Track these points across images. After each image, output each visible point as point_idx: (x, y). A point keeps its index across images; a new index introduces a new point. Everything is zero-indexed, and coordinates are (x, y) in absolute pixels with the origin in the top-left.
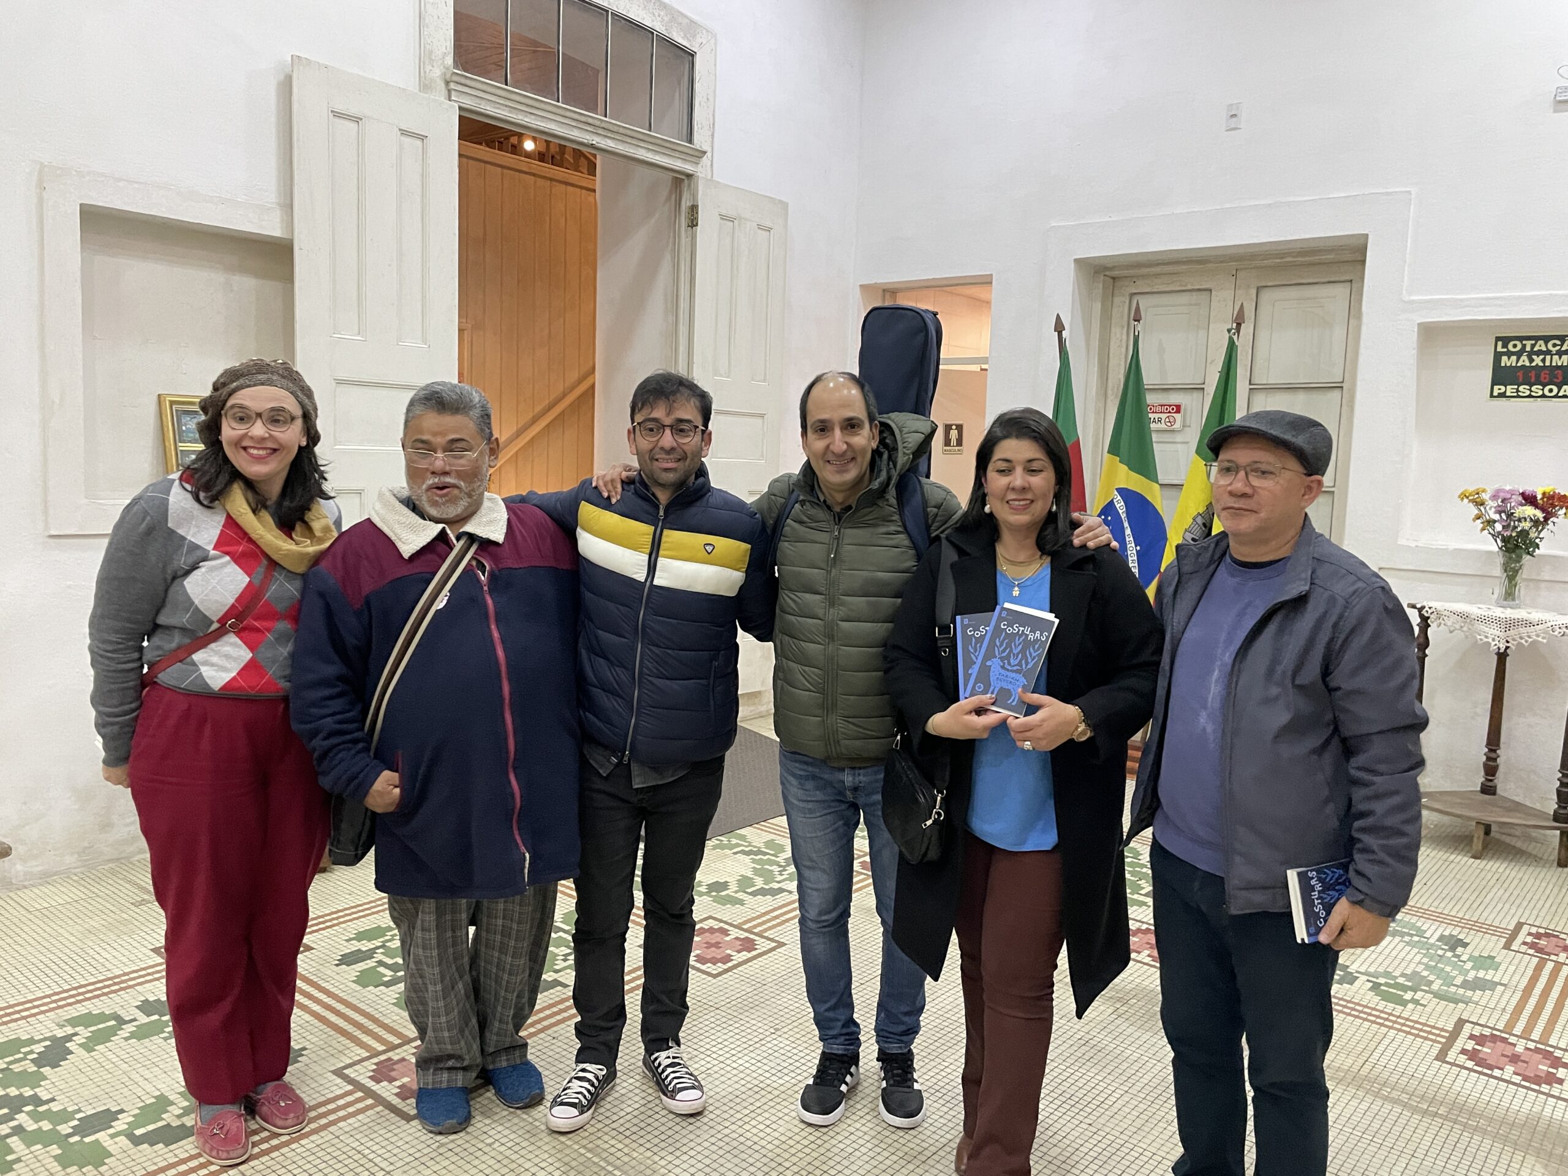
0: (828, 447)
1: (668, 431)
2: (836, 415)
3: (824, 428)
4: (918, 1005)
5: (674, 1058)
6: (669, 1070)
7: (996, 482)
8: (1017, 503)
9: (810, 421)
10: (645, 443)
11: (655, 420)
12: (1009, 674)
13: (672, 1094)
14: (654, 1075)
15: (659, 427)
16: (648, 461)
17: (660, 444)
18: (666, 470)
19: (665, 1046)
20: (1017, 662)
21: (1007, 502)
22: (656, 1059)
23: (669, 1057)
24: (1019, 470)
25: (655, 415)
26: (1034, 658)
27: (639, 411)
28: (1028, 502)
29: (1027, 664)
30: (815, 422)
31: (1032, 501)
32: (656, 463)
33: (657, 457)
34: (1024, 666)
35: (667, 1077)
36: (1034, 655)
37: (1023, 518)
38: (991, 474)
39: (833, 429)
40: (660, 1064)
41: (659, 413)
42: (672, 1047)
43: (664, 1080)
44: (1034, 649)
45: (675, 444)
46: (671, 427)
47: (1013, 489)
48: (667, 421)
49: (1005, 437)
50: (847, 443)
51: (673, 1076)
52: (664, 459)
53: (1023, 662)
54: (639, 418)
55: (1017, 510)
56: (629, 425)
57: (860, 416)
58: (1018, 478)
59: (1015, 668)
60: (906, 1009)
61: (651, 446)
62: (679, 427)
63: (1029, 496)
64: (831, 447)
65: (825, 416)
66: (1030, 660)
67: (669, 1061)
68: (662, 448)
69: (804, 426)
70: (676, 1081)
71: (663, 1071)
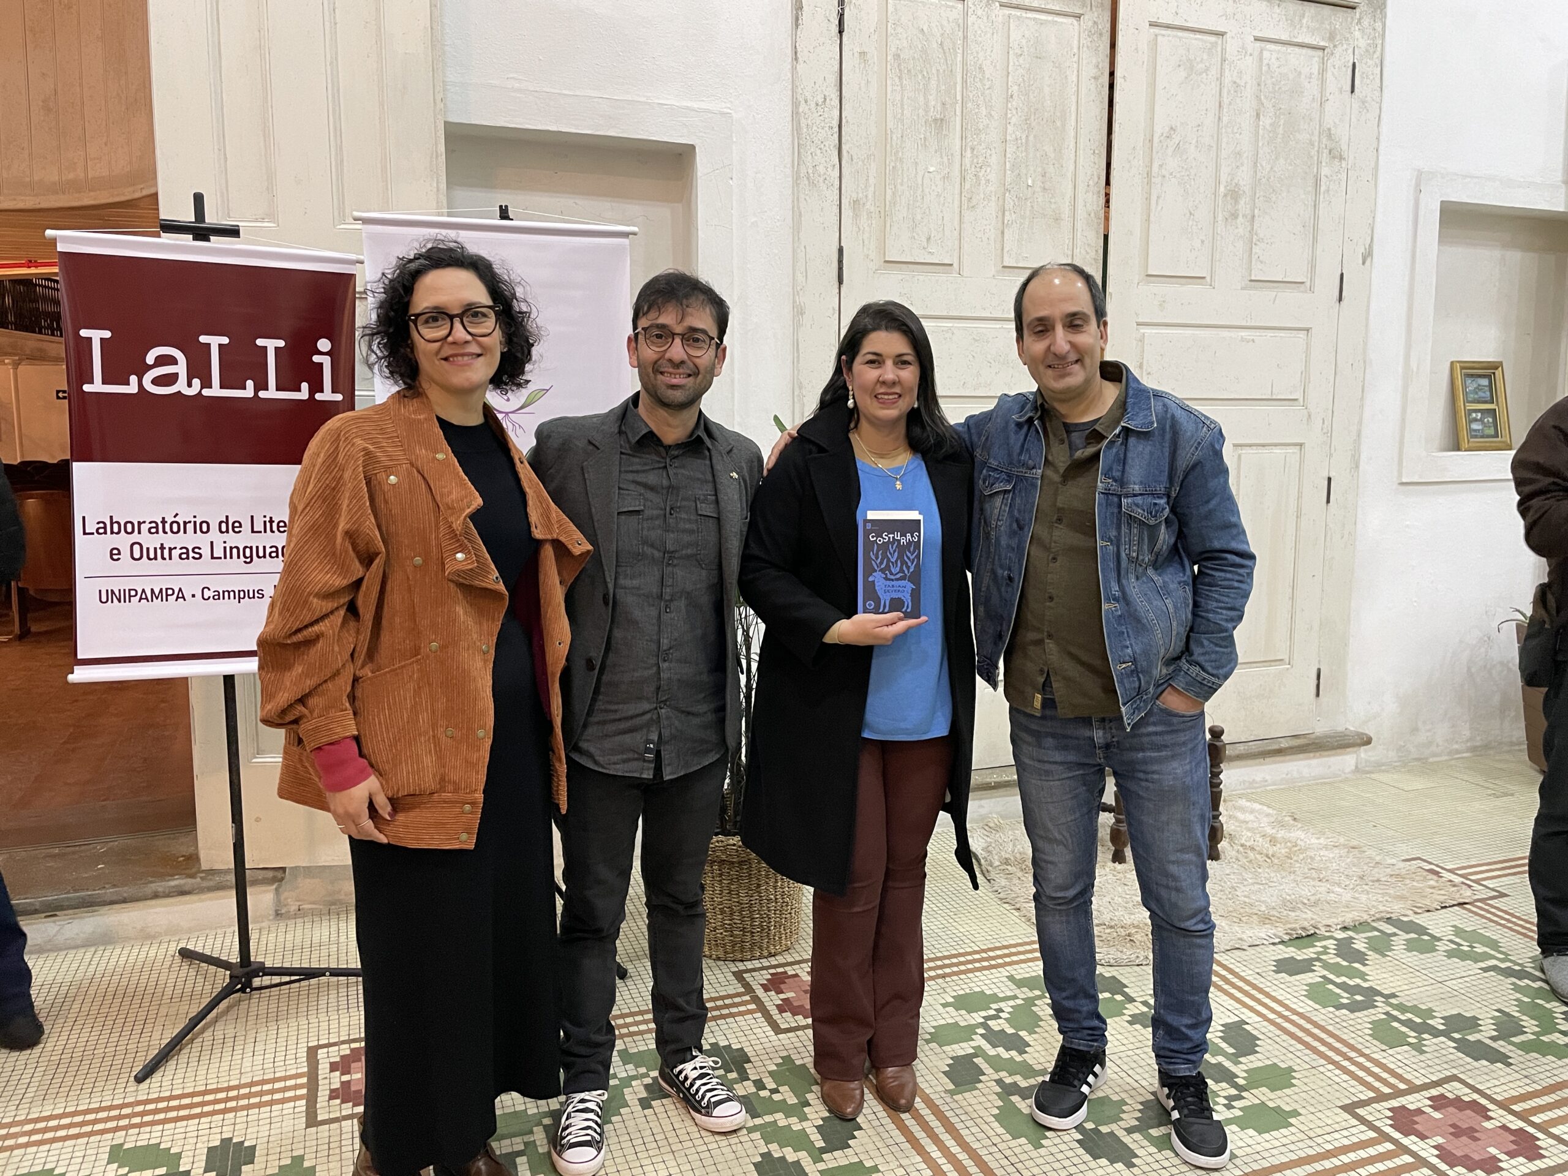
0: (1049, 348)
1: (678, 341)
2: (1057, 311)
3: (1044, 327)
4: (1204, 1016)
5: (701, 1068)
6: (698, 1083)
7: (864, 374)
8: (886, 397)
9: (1026, 320)
10: (649, 352)
11: (663, 327)
12: (894, 583)
13: (707, 1110)
14: (679, 1091)
15: (664, 334)
16: (652, 374)
17: (668, 355)
18: (673, 387)
19: (689, 1057)
20: (898, 569)
21: (875, 396)
22: (681, 1072)
23: (695, 1068)
24: (889, 363)
25: (662, 320)
26: (913, 560)
27: (644, 315)
28: (896, 396)
29: (908, 568)
30: (1032, 321)
31: (900, 396)
32: (660, 377)
33: (662, 370)
34: (906, 572)
35: (697, 1091)
36: (912, 558)
37: (892, 413)
38: (858, 365)
39: (1053, 328)
40: (686, 1078)
41: (668, 318)
42: (697, 1057)
43: (694, 1096)
44: (910, 552)
45: (685, 357)
46: (683, 336)
47: (884, 383)
48: (678, 329)
49: (874, 330)
50: (1070, 342)
51: (704, 1088)
52: (671, 374)
53: (904, 568)
54: (643, 323)
55: (885, 404)
56: (630, 331)
57: (1085, 310)
58: (889, 372)
59: (898, 576)
60: (1189, 1022)
61: (655, 357)
62: (692, 336)
63: (897, 390)
64: (1052, 348)
65: (1043, 313)
66: (910, 564)
67: (695, 1074)
68: (670, 360)
69: (1019, 329)
70: (709, 1095)
71: (692, 1085)
